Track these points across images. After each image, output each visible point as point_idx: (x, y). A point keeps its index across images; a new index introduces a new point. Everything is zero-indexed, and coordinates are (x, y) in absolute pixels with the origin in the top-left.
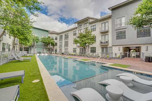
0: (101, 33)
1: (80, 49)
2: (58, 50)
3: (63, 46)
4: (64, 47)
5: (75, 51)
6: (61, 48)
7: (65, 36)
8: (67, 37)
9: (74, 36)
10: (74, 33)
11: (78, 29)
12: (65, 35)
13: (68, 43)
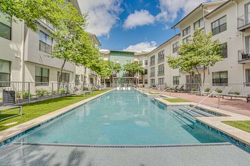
0: (243, 30)
1: (187, 76)
2: (149, 81)
3: (156, 73)
4: (158, 76)
5: (176, 82)
6: (153, 78)
7: (159, 57)
8: (161, 57)
9: (174, 52)
10: (175, 46)
11: (182, 38)
12: (159, 55)
13: (164, 69)
